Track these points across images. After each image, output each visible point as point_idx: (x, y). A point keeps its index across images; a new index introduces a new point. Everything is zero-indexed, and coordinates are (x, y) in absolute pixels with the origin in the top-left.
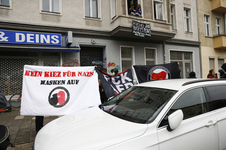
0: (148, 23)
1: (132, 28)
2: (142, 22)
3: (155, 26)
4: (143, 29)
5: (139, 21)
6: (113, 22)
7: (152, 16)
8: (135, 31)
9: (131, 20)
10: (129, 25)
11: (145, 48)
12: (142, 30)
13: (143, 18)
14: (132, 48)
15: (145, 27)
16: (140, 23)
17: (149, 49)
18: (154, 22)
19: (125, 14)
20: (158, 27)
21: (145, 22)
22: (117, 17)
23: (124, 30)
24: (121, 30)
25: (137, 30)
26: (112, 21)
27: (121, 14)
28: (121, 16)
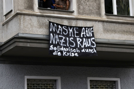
0: (89, 24)
1: (47, 40)
2: (74, 23)
3: (106, 31)
4: (75, 40)
5: (66, 23)
6: (7, 23)
7: (99, 8)
8: (55, 45)
9: (46, 21)
10: (40, 32)
11: (89, 79)
12: (71, 43)
13: (75, 15)
14: (55, 81)
15: (79, 34)
16: (67, 27)
17: (101, 81)
18: (103, 21)
19: (31, 7)
20: (115, 31)
21: (80, 24)
22: (13, 13)
23: (28, 45)
24: (21, 44)
25: (58, 44)
26: (5, 20)
27: (22, 8)
28: (21, 14)
